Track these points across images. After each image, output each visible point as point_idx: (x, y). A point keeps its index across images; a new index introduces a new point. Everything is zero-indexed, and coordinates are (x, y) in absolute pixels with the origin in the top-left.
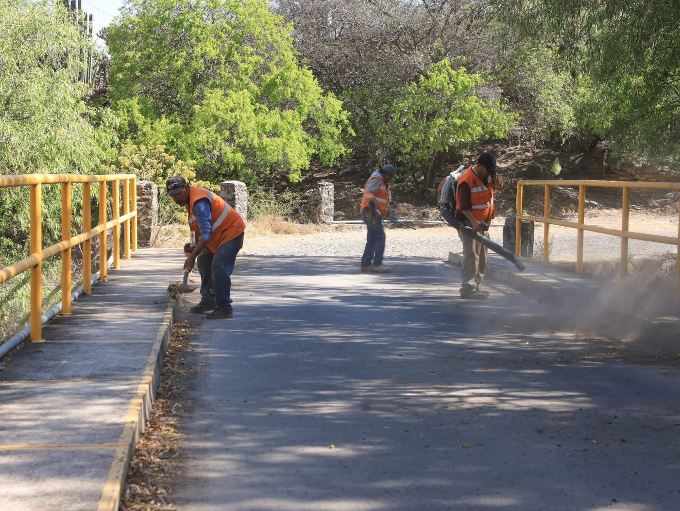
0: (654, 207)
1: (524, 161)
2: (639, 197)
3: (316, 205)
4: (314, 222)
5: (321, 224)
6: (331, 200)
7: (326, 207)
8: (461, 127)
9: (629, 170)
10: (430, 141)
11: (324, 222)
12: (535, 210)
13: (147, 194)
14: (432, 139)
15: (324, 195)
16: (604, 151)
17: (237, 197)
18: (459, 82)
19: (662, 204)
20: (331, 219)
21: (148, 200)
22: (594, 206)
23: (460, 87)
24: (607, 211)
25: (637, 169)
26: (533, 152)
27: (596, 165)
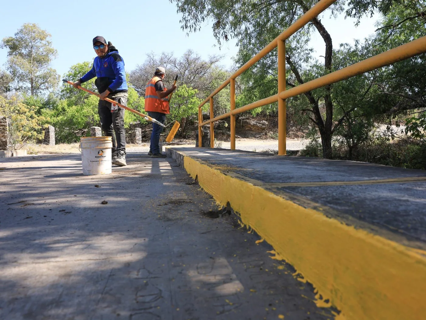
0: (258, 138)
1: (216, 124)
2: (252, 134)
3: (134, 137)
4: (133, 143)
5: (136, 144)
6: (140, 135)
7: (138, 138)
8: (191, 108)
9: (249, 126)
10: (180, 113)
11: (138, 143)
12: (219, 139)
13: (3, 122)
14: (181, 113)
15: (137, 133)
16: (241, 120)
17: (96, 133)
18: (190, 92)
19: (260, 137)
20: (141, 142)
21: (4, 126)
22: (239, 138)
23: (190, 94)
24: (243, 139)
25: (252, 125)
26: (219, 122)
27: (238, 125)
